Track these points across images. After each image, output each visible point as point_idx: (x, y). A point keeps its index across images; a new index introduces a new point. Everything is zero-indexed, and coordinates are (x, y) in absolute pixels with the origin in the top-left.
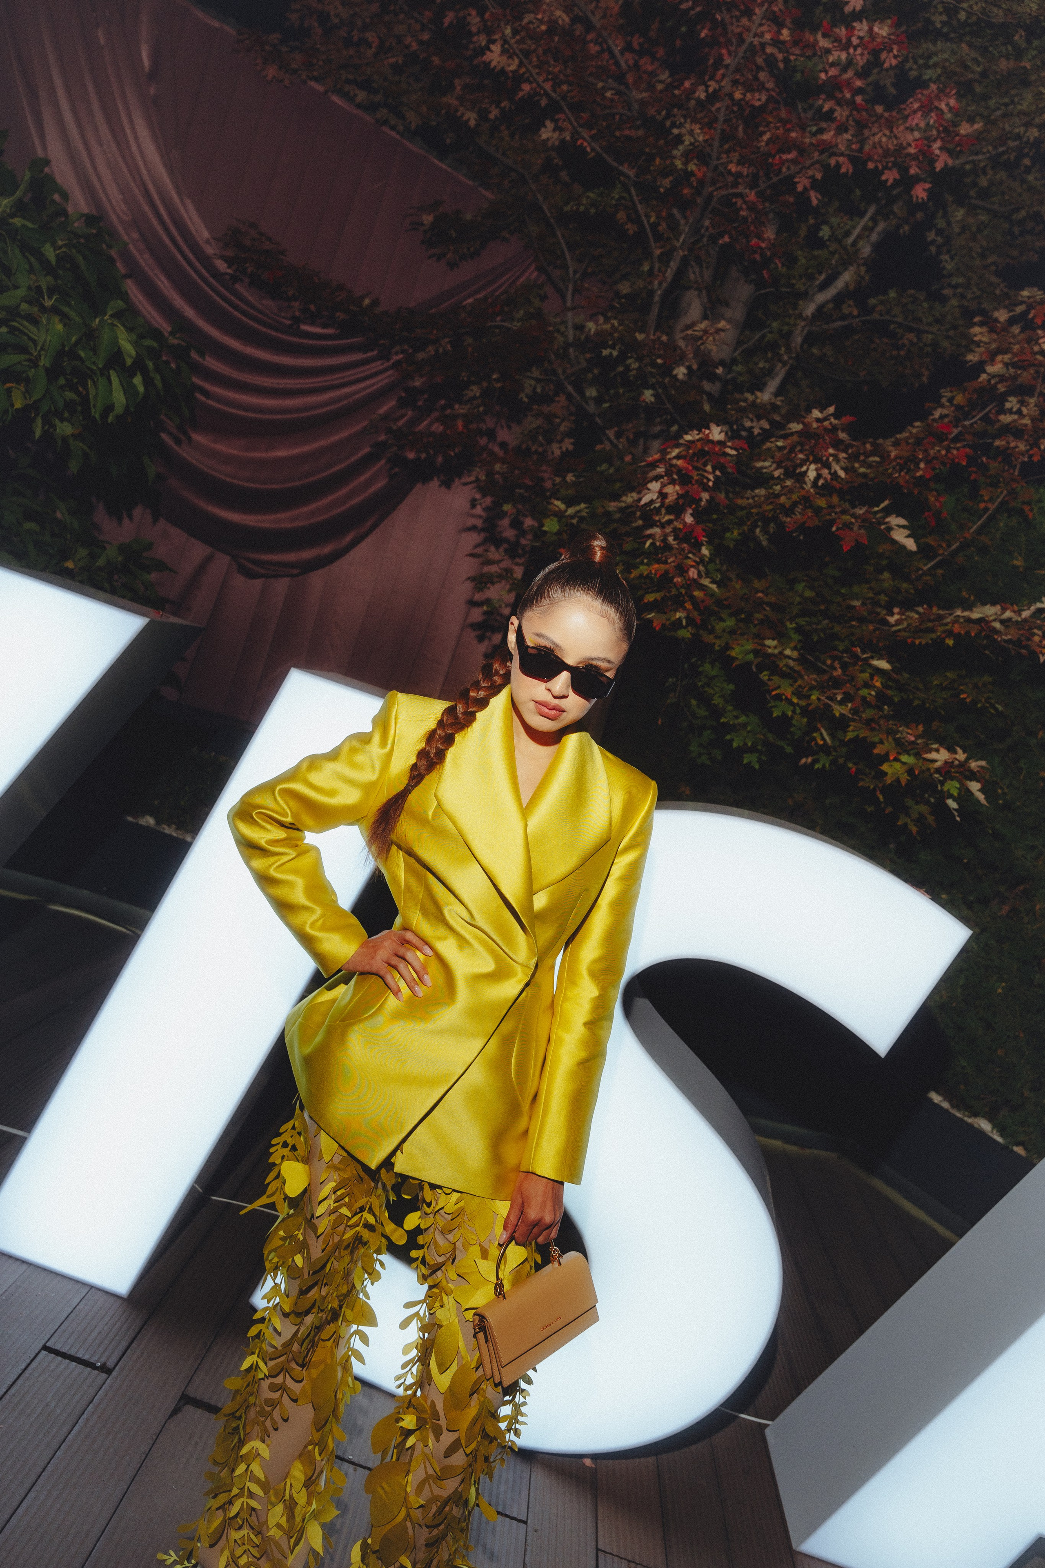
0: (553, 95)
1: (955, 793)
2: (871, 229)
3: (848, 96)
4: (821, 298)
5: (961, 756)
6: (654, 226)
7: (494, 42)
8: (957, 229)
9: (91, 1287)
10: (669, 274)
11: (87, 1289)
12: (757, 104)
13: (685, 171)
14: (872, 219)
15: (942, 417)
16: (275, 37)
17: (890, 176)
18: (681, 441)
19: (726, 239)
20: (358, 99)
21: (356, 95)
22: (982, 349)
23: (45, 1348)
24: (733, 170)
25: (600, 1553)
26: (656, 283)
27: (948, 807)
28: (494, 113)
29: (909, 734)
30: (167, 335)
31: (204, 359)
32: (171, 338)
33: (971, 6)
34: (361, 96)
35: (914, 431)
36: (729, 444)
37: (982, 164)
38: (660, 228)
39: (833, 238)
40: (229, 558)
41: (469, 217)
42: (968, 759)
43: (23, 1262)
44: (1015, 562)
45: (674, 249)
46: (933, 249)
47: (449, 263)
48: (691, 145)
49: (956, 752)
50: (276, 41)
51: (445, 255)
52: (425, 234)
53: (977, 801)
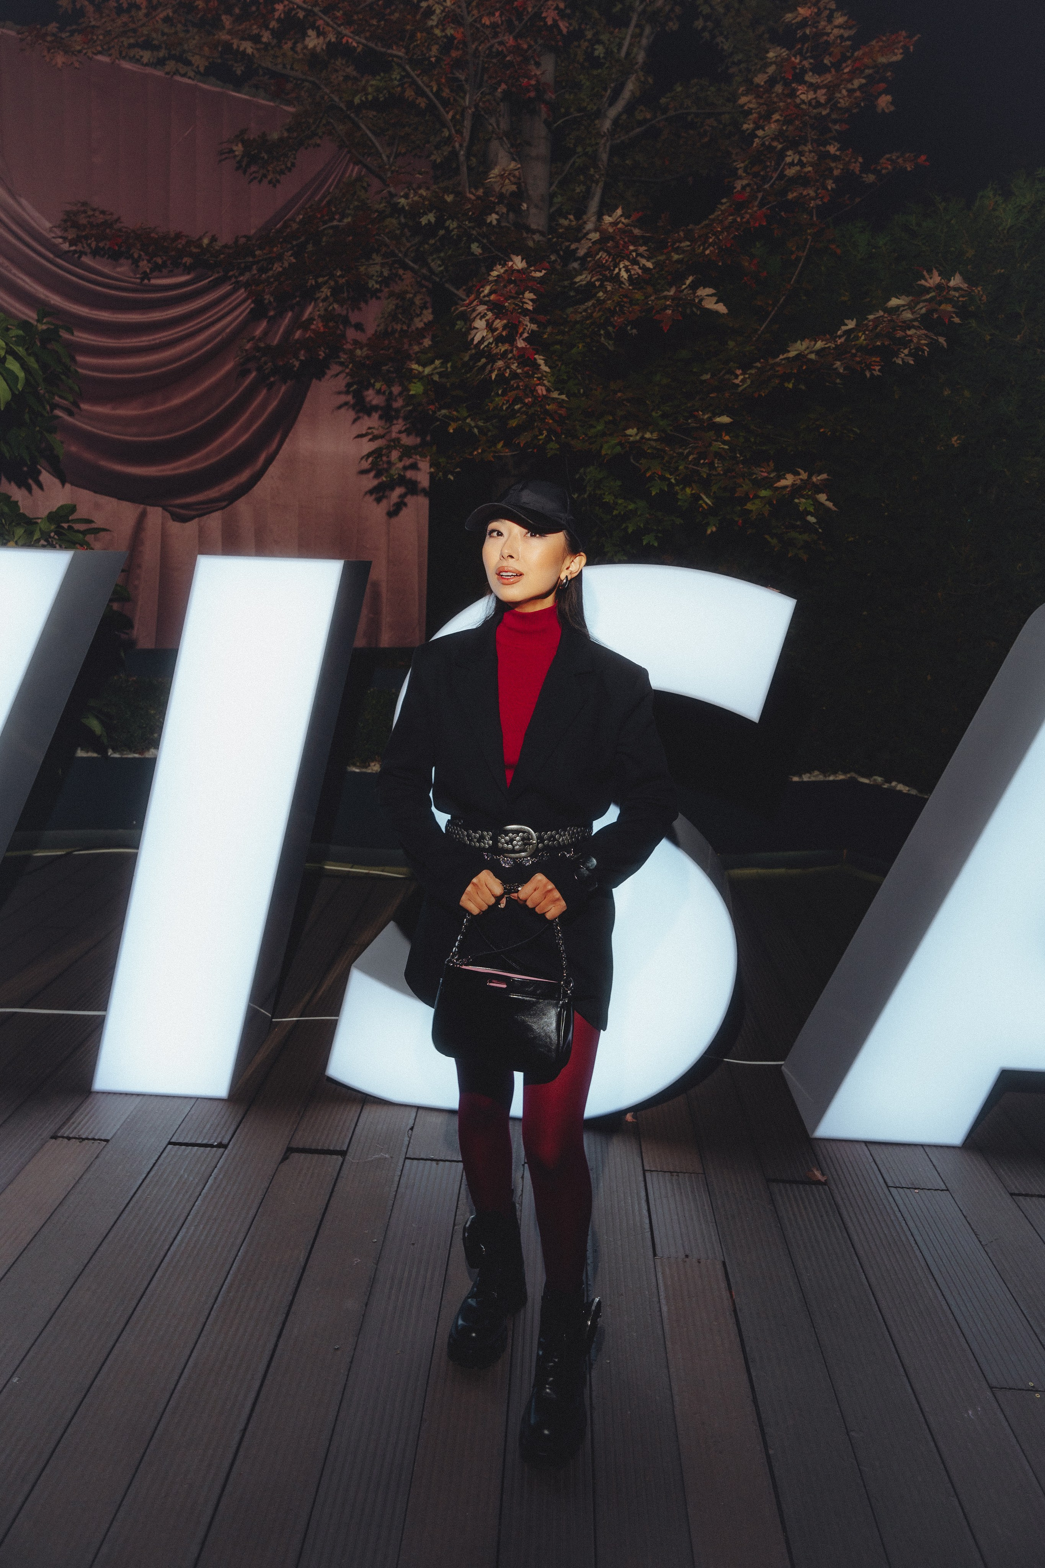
0: (305, 6)
1: (811, 509)
2: (640, 35)
4: (613, 112)
5: (804, 476)
6: (437, 94)
8: (721, 10)
9: (197, 1098)
10: (467, 134)
11: (193, 1101)
13: (446, 36)
14: (637, 26)
15: (744, 188)
16: (53, 27)
18: (491, 279)
19: (504, 86)
20: (145, 59)
21: (142, 57)
22: (755, 115)
23: (170, 1143)
24: (488, 23)
25: (648, 1174)
27: (809, 522)
29: (762, 473)
30: (35, 323)
31: (72, 334)
32: (39, 325)
34: (147, 56)
35: (723, 208)
36: (532, 268)
38: (444, 94)
39: (609, 53)
40: (160, 509)
41: (275, 136)
42: (810, 477)
43: (138, 1095)
44: (843, 298)
45: (464, 109)
46: (706, 35)
47: (270, 182)
48: (443, 11)
49: (799, 474)
50: (55, 30)
51: (265, 176)
52: (239, 162)
53: (828, 509)
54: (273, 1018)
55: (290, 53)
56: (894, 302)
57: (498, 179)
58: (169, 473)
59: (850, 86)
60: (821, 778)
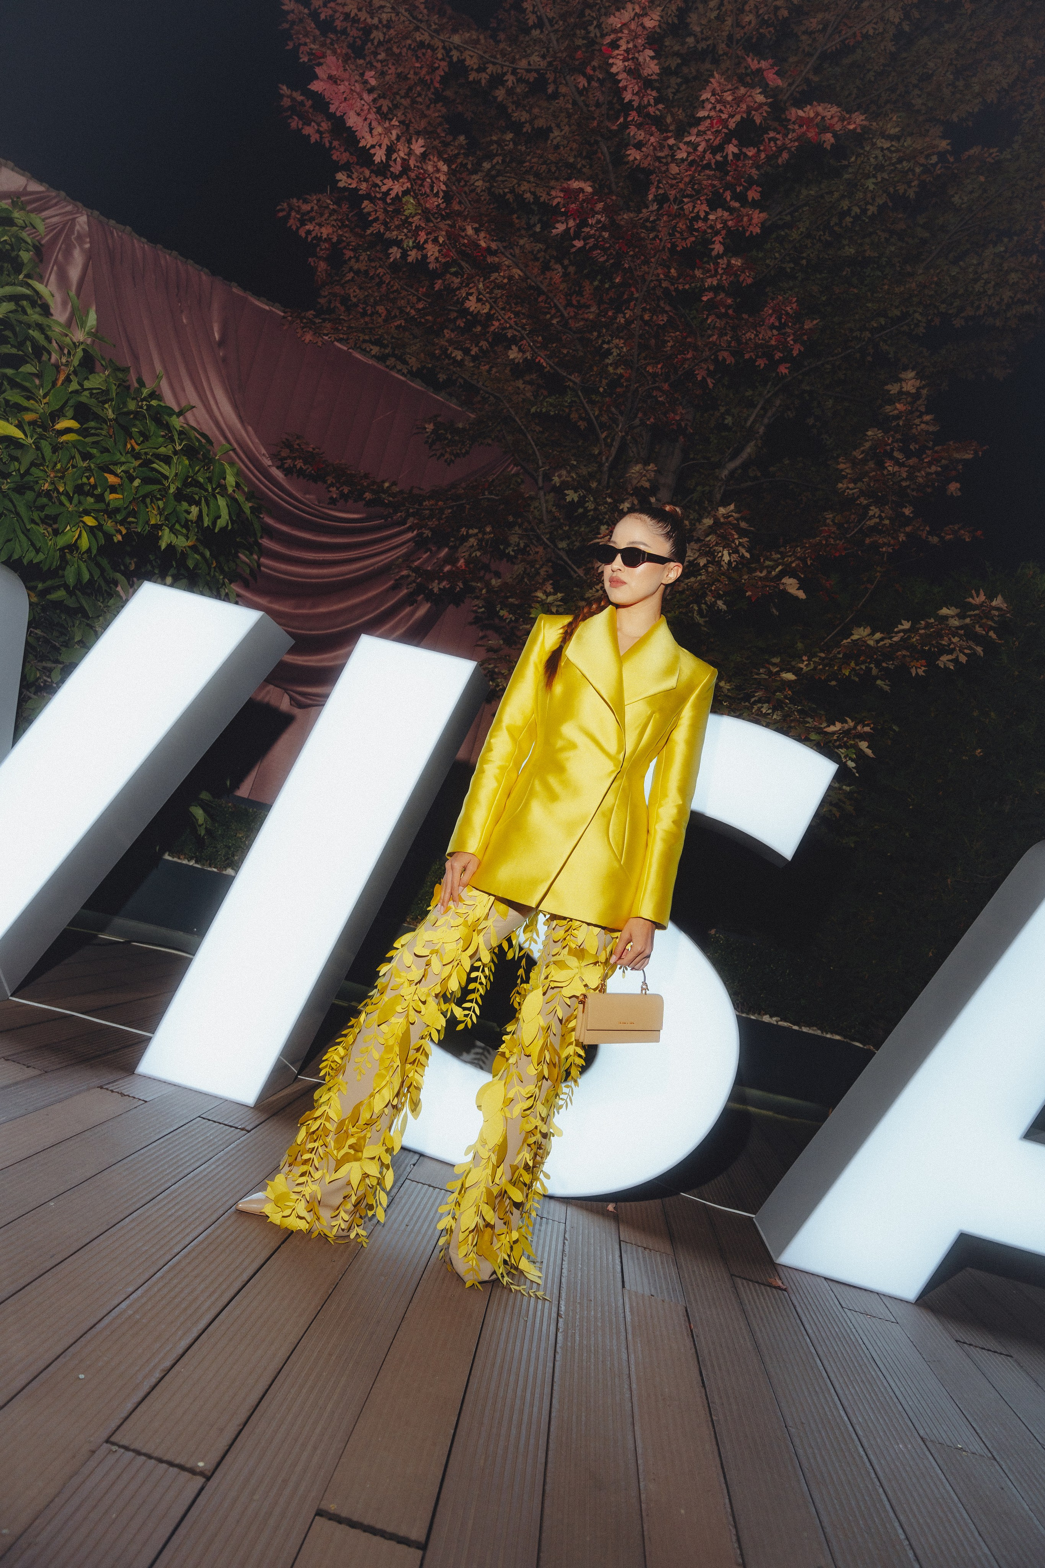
0: (516, 327)
1: (853, 757)
2: (764, 416)
3: (723, 310)
4: (732, 465)
5: (851, 723)
6: (597, 418)
7: (471, 294)
9: (226, 1100)
10: (614, 451)
11: (223, 1100)
12: (661, 323)
13: (616, 374)
14: (763, 409)
16: (310, 314)
17: (761, 363)
20: (373, 352)
21: (371, 350)
23: (200, 1117)
24: (651, 371)
25: (624, 1243)
26: (604, 458)
28: (474, 350)
29: (814, 723)
33: (809, 255)
34: (375, 350)
37: (838, 363)
38: (603, 419)
39: (737, 423)
40: (282, 690)
41: (459, 426)
42: (856, 726)
43: (175, 1085)
45: (616, 433)
46: (814, 431)
47: (446, 461)
48: (618, 355)
49: (846, 722)
50: (311, 316)
51: (442, 455)
52: (428, 437)
53: (867, 756)
54: (299, 1074)
55: (485, 373)
56: (945, 611)
57: (637, 474)
58: (300, 663)
59: (928, 470)
60: (819, 1033)
